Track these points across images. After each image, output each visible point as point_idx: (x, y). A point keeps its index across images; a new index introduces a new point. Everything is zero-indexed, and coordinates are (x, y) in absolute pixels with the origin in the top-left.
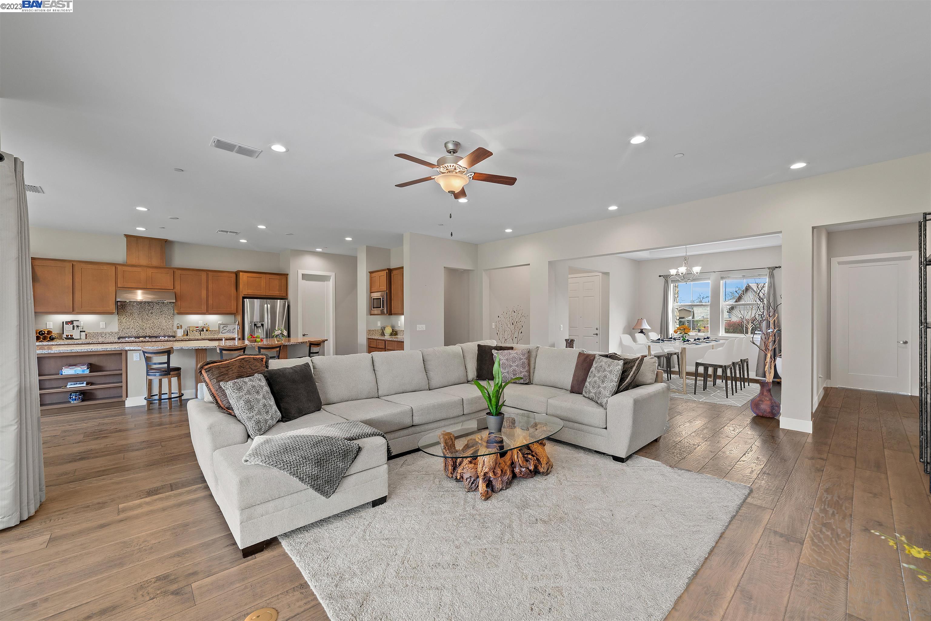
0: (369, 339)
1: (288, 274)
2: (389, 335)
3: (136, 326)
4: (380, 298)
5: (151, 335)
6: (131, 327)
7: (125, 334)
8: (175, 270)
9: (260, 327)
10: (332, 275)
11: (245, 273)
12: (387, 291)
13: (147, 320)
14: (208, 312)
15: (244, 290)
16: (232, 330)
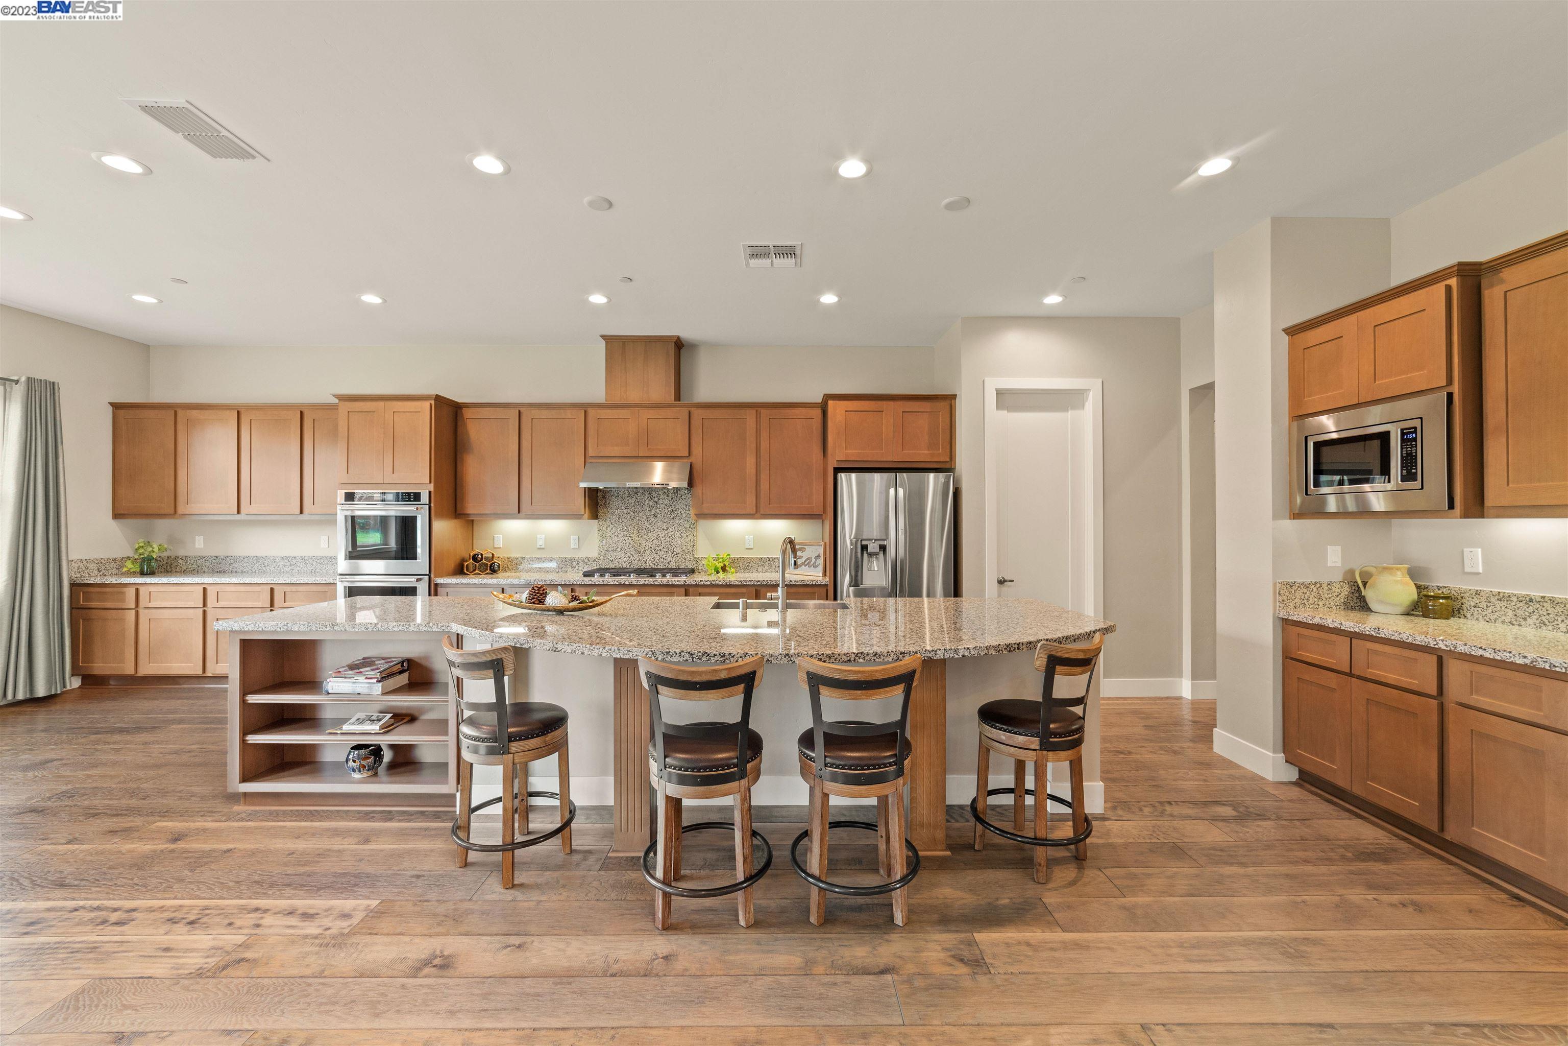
0: (1286, 623)
1: (954, 397)
2: (1400, 610)
3: (628, 545)
4: (1387, 434)
5: (653, 566)
6: (620, 547)
7: (609, 563)
8: (693, 410)
9: (877, 554)
10: (1094, 387)
11: (842, 402)
12: (1456, 389)
13: (648, 532)
14: (758, 513)
15: (838, 453)
16: (814, 560)
